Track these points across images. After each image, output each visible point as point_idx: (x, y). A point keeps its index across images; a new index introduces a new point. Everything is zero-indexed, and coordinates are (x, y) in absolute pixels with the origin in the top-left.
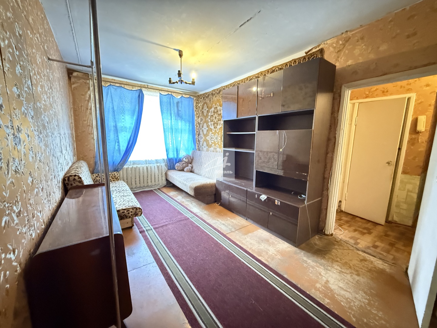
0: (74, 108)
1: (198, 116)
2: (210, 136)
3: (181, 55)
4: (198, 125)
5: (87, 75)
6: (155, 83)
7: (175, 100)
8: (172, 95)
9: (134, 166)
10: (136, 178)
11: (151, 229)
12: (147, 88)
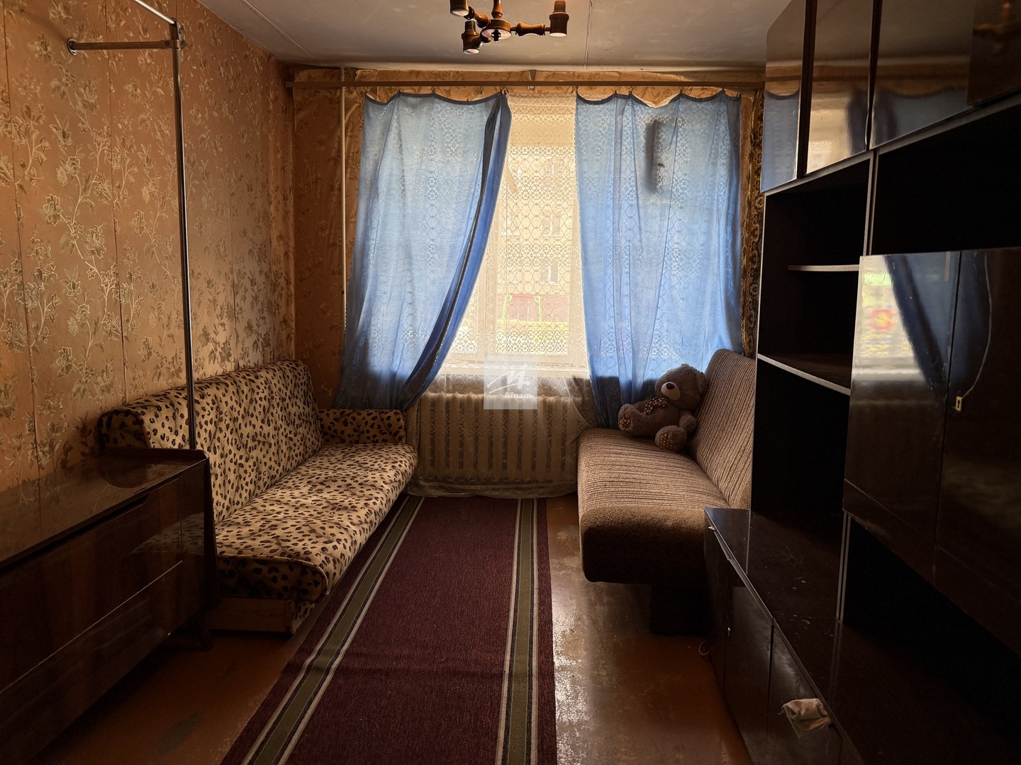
0: (296, 189)
7: (644, 117)
8: (630, 97)
9: (459, 396)
10: (462, 444)
11: (329, 668)
12: (531, 82)
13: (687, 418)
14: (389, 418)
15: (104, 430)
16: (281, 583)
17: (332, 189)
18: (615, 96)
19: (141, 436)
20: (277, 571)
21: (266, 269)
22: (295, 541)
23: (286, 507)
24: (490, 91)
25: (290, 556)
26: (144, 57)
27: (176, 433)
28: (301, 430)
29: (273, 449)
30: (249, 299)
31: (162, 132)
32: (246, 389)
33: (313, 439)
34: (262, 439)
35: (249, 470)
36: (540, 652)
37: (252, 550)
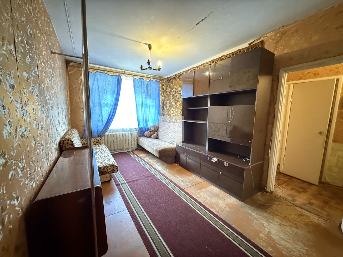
0: (70, 89)
1: (163, 95)
2: (172, 111)
3: (150, 48)
4: (163, 102)
5: (80, 64)
6: (130, 69)
7: (145, 83)
8: (143, 79)
9: (113, 133)
11: (125, 183)
12: (124, 73)
13: (156, 133)
18: (140, 78)
19: (72, 144)
20: (108, 168)
24: (116, 74)
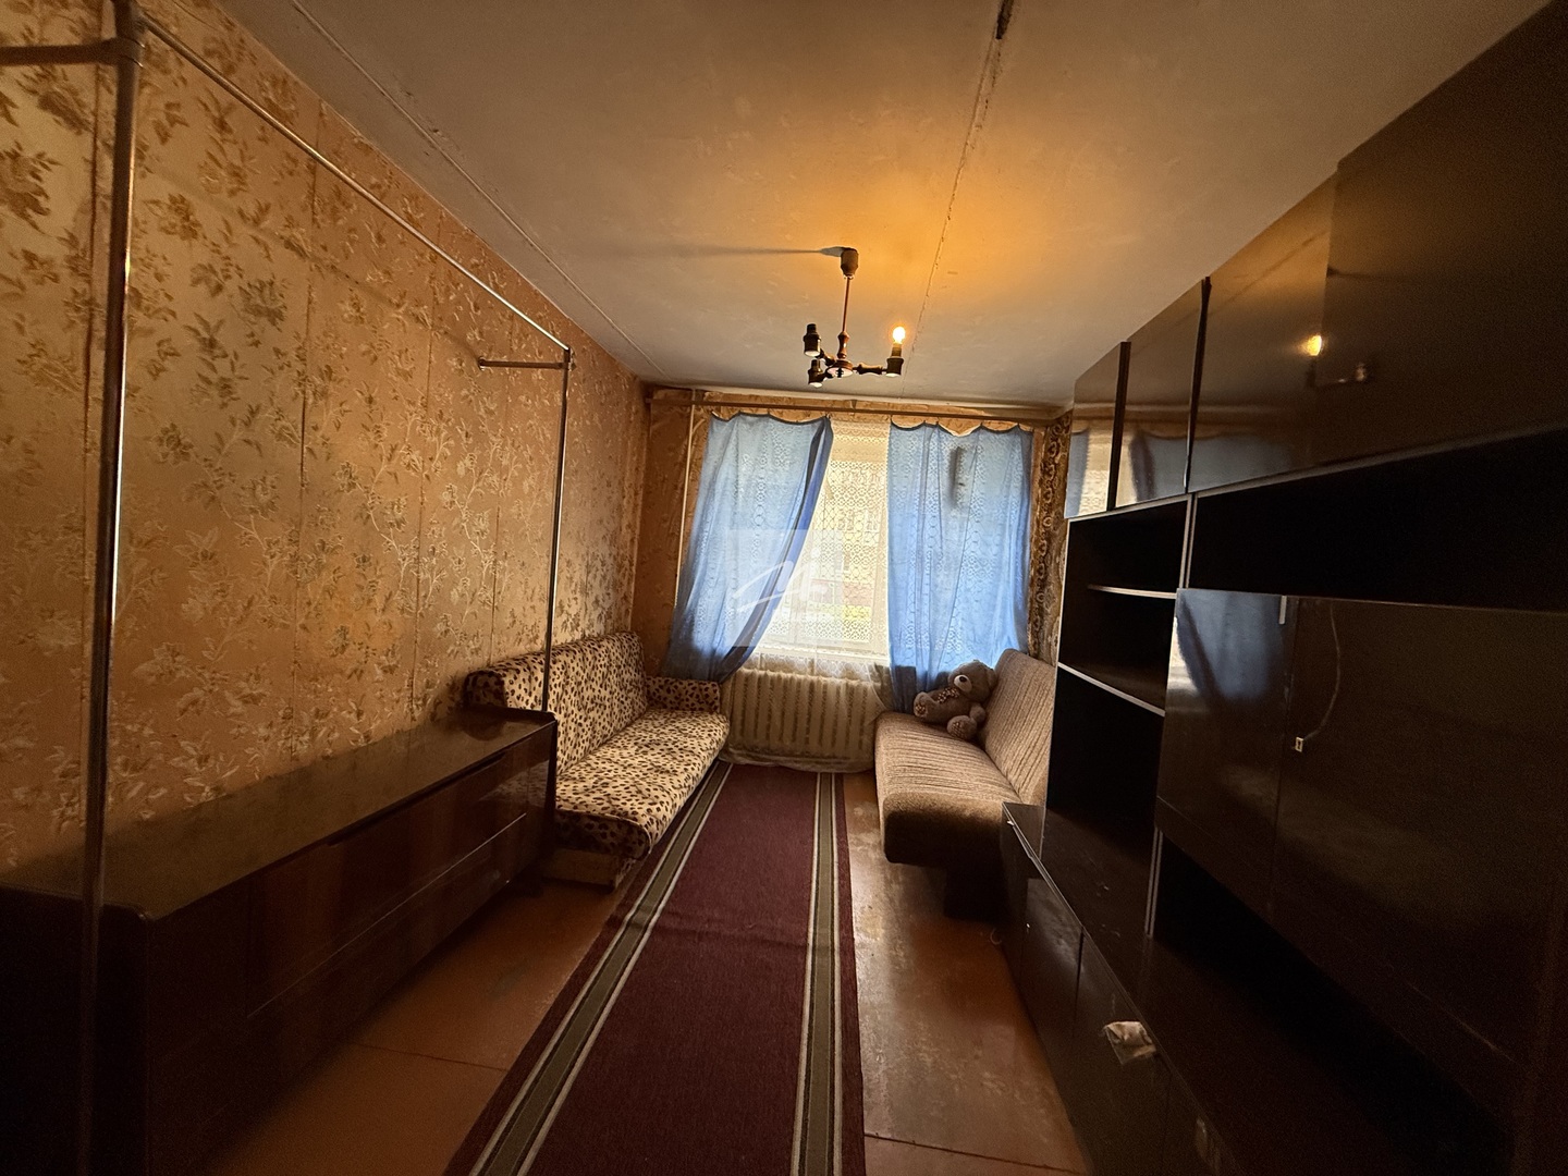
0: (645, 486)
1: (1050, 504)
3: (848, 268)
4: (1045, 542)
5: (688, 393)
7: (948, 446)
8: (937, 426)
9: (770, 673)
10: (770, 717)
11: (647, 925)
12: (852, 409)
13: (977, 710)
14: (706, 689)
15: (469, 688)
16: (610, 839)
17: (676, 487)
18: (924, 424)
19: (501, 695)
20: (607, 828)
21: (614, 553)
22: (623, 801)
23: (616, 766)
24: (817, 415)
25: (619, 815)
26: (538, 374)
27: (530, 694)
28: (631, 694)
29: (608, 711)
30: (599, 578)
31: (544, 435)
32: (590, 656)
33: (640, 704)
34: (598, 701)
35: (586, 729)
36: (841, 927)
37: (587, 806)
